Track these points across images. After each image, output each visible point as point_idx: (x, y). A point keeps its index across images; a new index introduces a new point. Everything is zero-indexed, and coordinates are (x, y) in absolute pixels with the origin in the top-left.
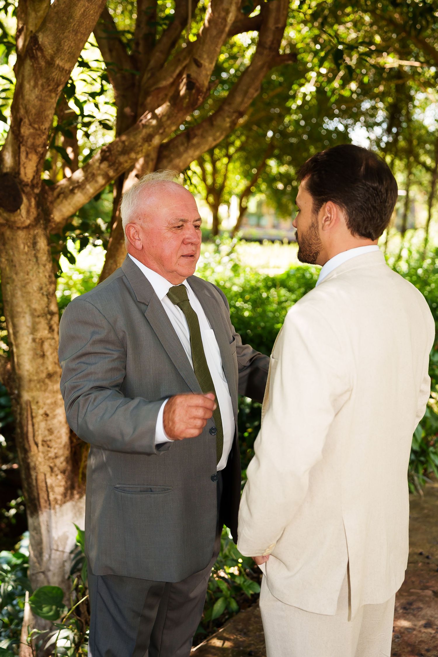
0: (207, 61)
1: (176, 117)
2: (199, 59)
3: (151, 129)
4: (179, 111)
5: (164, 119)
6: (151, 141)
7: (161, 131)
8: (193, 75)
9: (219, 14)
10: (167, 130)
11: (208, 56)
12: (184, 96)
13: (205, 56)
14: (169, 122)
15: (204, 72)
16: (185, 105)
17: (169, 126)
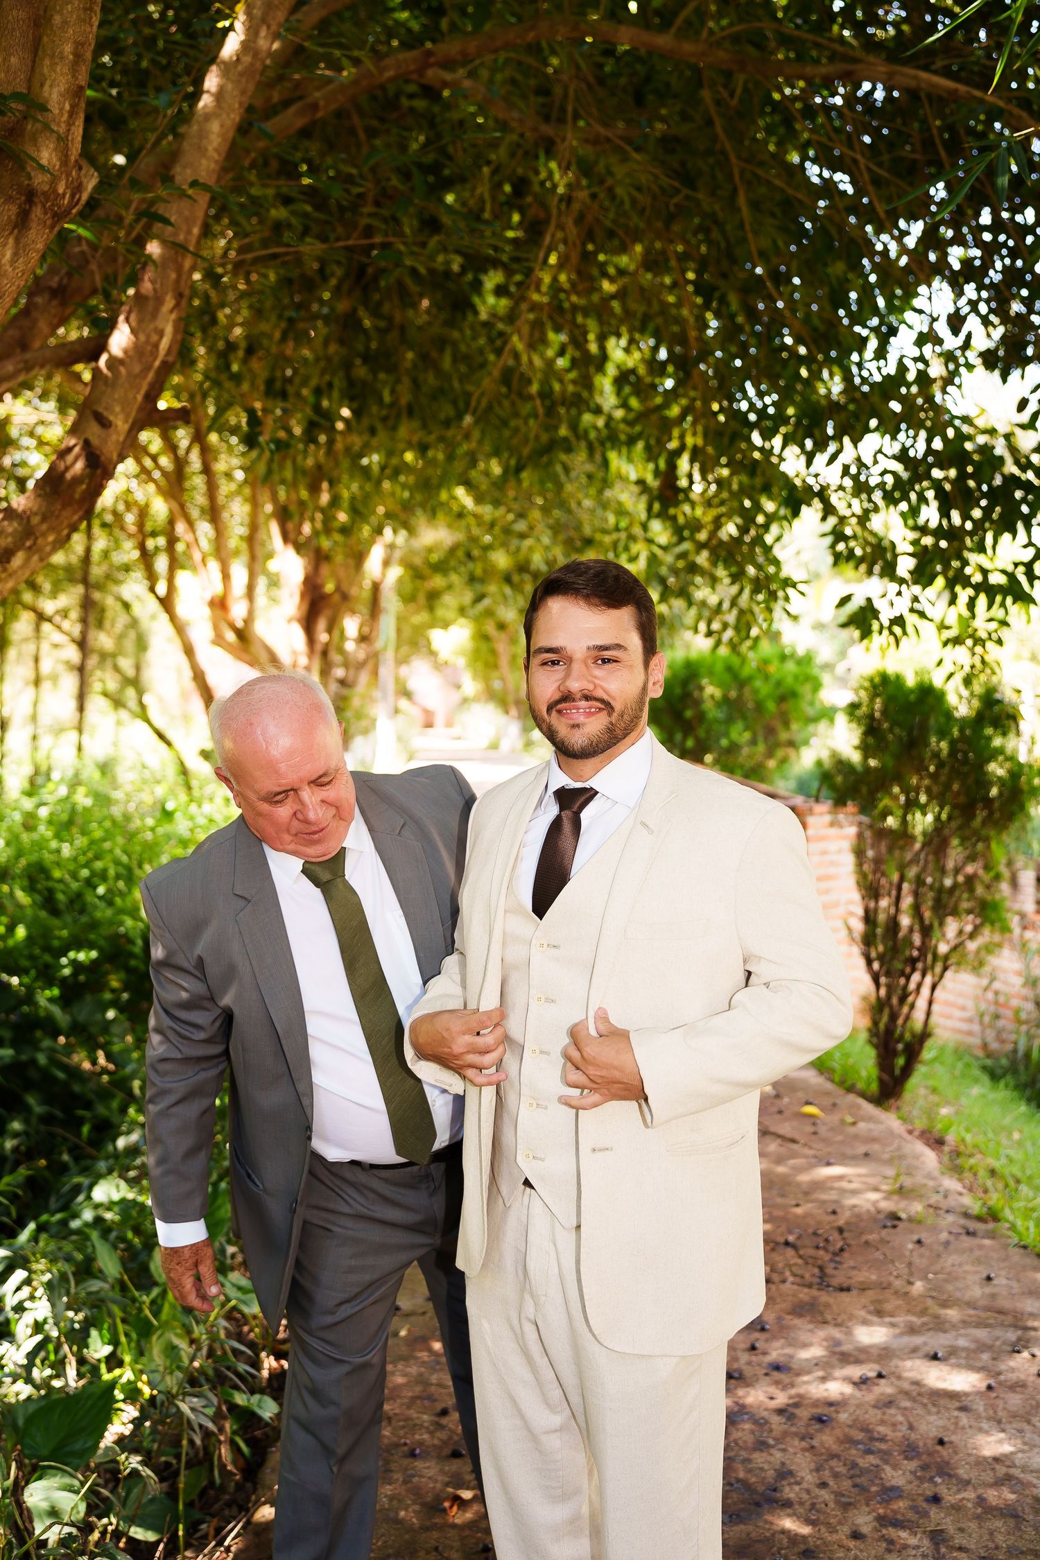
0: (121, 417)
1: (58, 517)
2: (105, 414)
3: (10, 539)
4: (64, 507)
5: (35, 520)
6: (8, 562)
7: (28, 544)
8: (95, 441)
9: (148, 337)
10: (40, 541)
11: (123, 410)
12: (77, 480)
13: (118, 409)
14: (44, 527)
15: (114, 437)
16: (77, 496)
17: (44, 535)
